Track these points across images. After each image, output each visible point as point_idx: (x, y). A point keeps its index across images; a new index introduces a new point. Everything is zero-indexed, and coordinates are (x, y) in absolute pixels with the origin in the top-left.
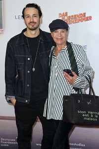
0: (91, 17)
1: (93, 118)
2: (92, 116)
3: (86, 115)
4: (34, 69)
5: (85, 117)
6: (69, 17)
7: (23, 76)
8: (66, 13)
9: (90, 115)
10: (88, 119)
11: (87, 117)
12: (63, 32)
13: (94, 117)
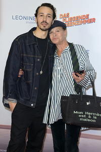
0: (94, 19)
1: (90, 119)
2: (90, 117)
3: (82, 116)
4: (41, 72)
5: (81, 117)
6: (71, 18)
7: (31, 78)
8: (68, 14)
9: (87, 116)
10: (85, 120)
11: (84, 118)
12: (58, 31)
13: (92, 118)
